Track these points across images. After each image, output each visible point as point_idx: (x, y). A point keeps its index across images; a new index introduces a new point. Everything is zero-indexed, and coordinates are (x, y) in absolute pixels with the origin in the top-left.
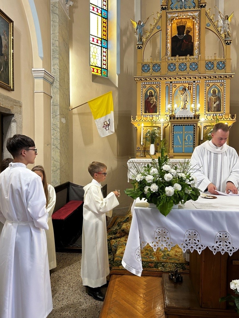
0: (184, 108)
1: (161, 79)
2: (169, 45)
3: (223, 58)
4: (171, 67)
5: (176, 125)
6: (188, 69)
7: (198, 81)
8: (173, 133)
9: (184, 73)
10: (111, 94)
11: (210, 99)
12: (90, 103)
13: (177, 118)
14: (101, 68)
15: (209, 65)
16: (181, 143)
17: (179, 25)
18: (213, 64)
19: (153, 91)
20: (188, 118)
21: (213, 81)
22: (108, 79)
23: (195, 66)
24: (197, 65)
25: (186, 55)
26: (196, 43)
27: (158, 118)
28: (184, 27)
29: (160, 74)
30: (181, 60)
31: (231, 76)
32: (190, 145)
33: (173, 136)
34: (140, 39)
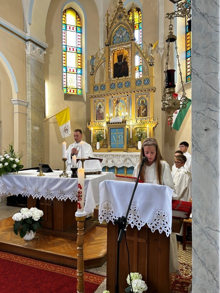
1: (105, 96)
2: (112, 71)
3: (148, 76)
4: (112, 86)
5: (112, 128)
6: (124, 86)
7: (130, 95)
8: (110, 134)
9: (121, 90)
11: (140, 108)
12: (57, 116)
13: (112, 123)
14: (77, 89)
15: (138, 82)
16: (115, 141)
17: (119, 55)
18: (141, 81)
19: (101, 104)
20: (118, 123)
21: (141, 94)
22: (82, 96)
23: (128, 84)
24: (129, 83)
25: (122, 76)
27: (103, 123)
28: (122, 56)
29: (105, 92)
30: (119, 80)
31: (153, 89)
32: (122, 142)
33: (110, 136)
34: (93, 68)
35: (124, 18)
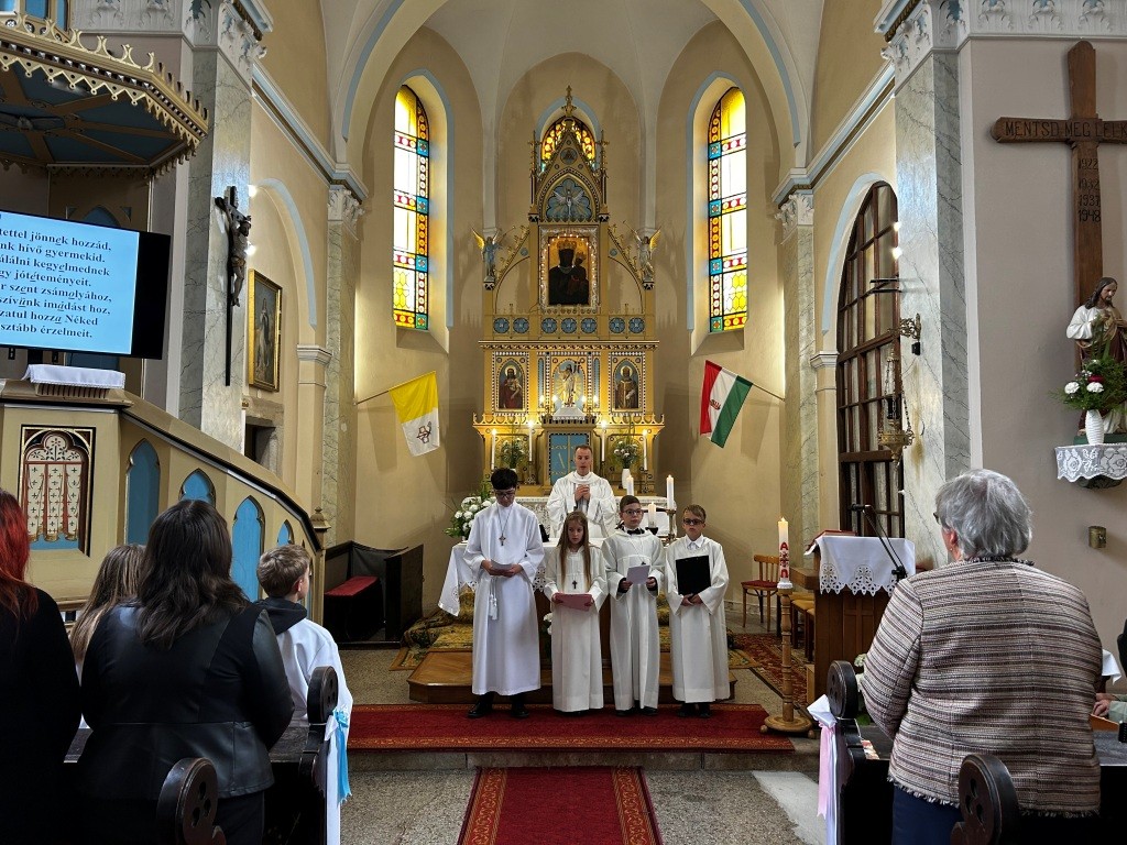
0: (570, 403)
1: (529, 348)
3: (639, 313)
4: (548, 325)
5: (554, 433)
6: (579, 330)
7: (597, 353)
8: (550, 449)
9: (573, 337)
10: (434, 377)
11: (619, 386)
12: (394, 393)
13: (557, 422)
14: (415, 312)
15: (617, 324)
16: (564, 467)
17: (562, 249)
18: (622, 322)
19: (514, 368)
20: (575, 421)
21: (623, 353)
22: (429, 334)
23: (590, 326)
24: (594, 323)
25: (575, 304)
26: (593, 284)
27: (523, 419)
28: (571, 252)
29: (526, 339)
30: (566, 313)
31: (654, 346)
33: (550, 453)
34: (491, 272)
35: (580, 161)
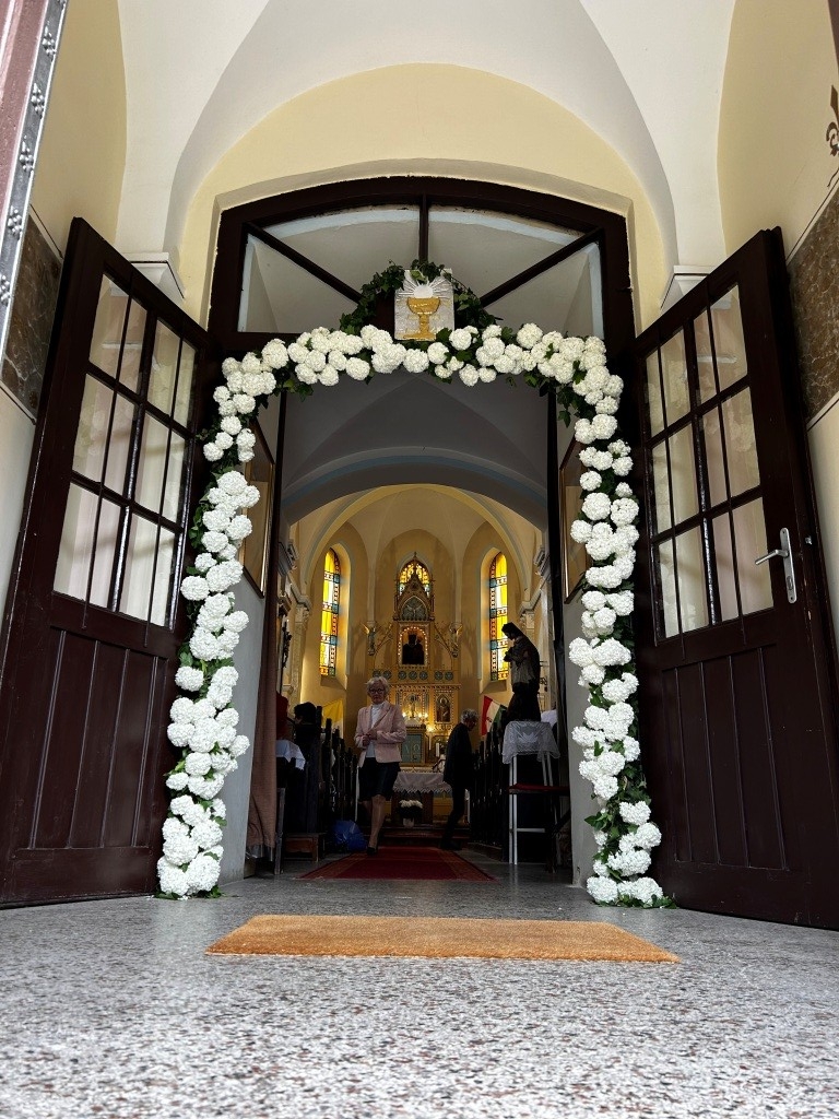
0: (413, 717)
3: (450, 669)
4: (402, 675)
6: (418, 678)
7: (428, 691)
9: (415, 682)
10: (341, 702)
11: (439, 709)
14: (329, 667)
15: (438, 675)
17: (410, 635)
18: (441, 674)
20: (415, 727)
22: (336, 679)
24: (426, 674)
25: (416, 664)
28: (414, 637)
32: (418, 754)
34: (372, 646)
35: (420, 589)
